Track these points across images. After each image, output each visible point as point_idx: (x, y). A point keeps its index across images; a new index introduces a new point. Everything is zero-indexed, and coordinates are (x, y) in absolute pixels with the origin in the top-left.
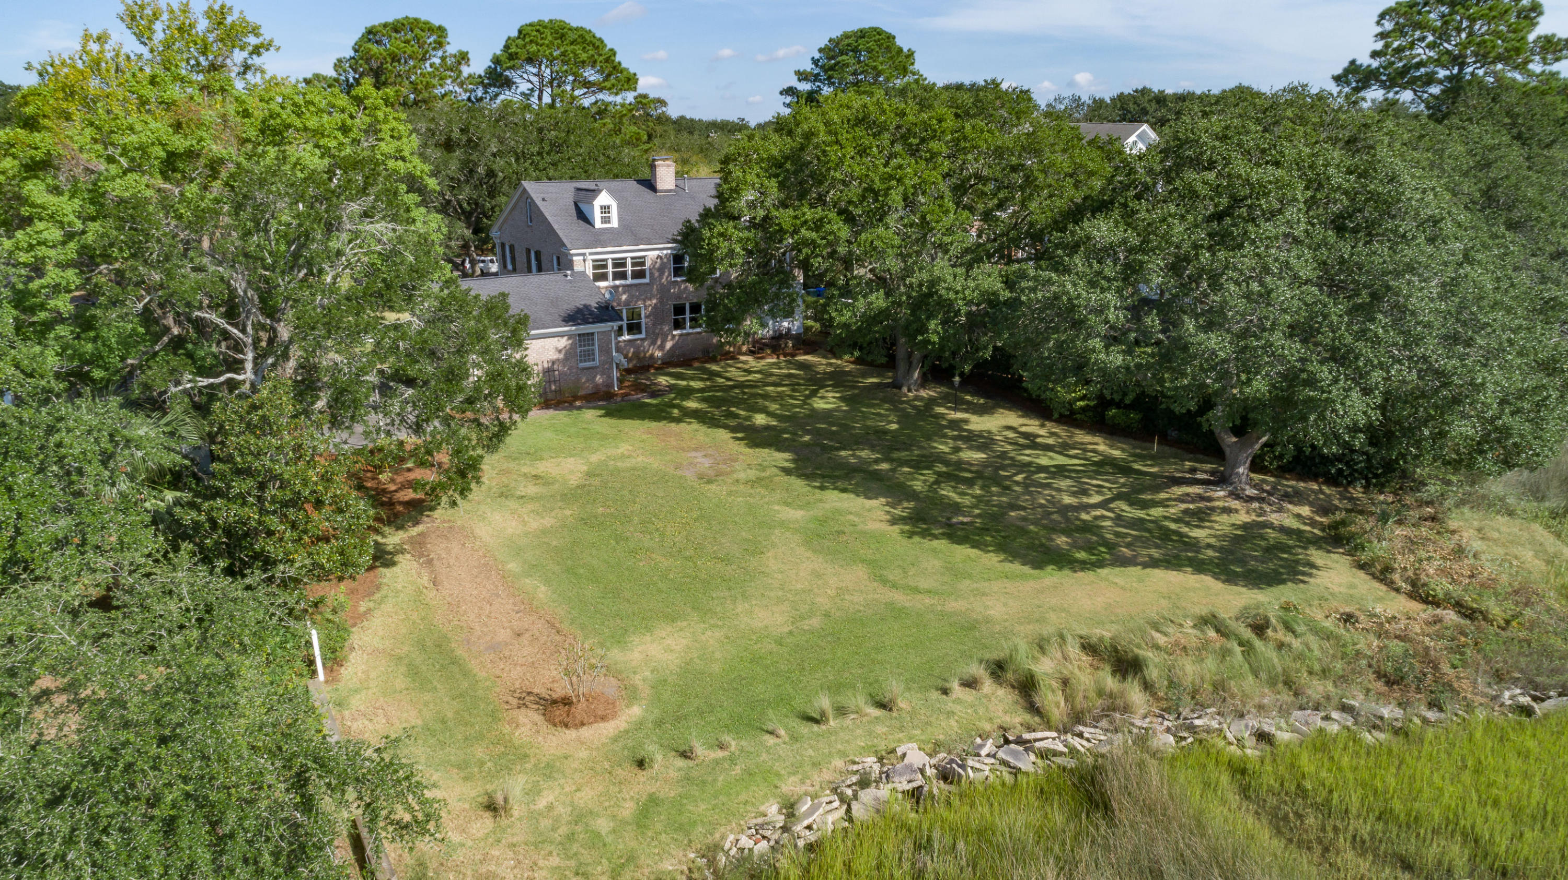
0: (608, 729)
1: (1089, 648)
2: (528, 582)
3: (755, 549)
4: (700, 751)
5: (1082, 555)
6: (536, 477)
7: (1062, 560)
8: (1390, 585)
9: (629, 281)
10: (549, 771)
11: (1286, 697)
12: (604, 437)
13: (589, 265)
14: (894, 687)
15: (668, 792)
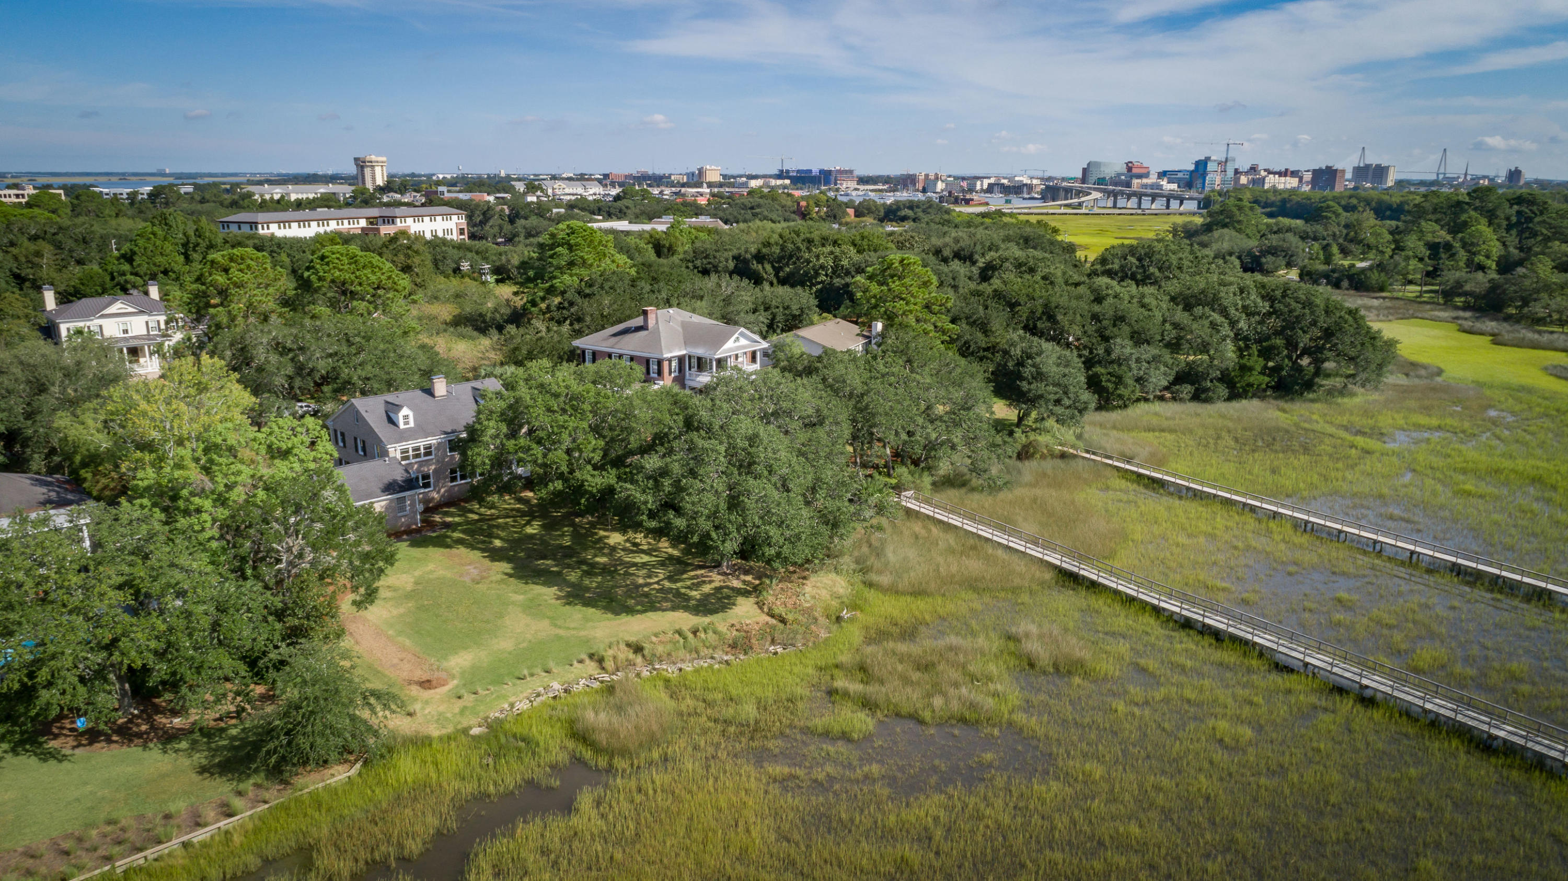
0: (446, 688)
1: (628, 645)
2: (400, 639)
3: (501, 616)
4: (480, 691)
5: (639, 608)
6: (389, 587)
7: (630, 611)
8: (761, 608)
9: (423, 458)
10: (427, 702)
11: (694, 655)
12: (419, 560)
13: (398, 452)
14: (551, 665)
15: (469, 705)
